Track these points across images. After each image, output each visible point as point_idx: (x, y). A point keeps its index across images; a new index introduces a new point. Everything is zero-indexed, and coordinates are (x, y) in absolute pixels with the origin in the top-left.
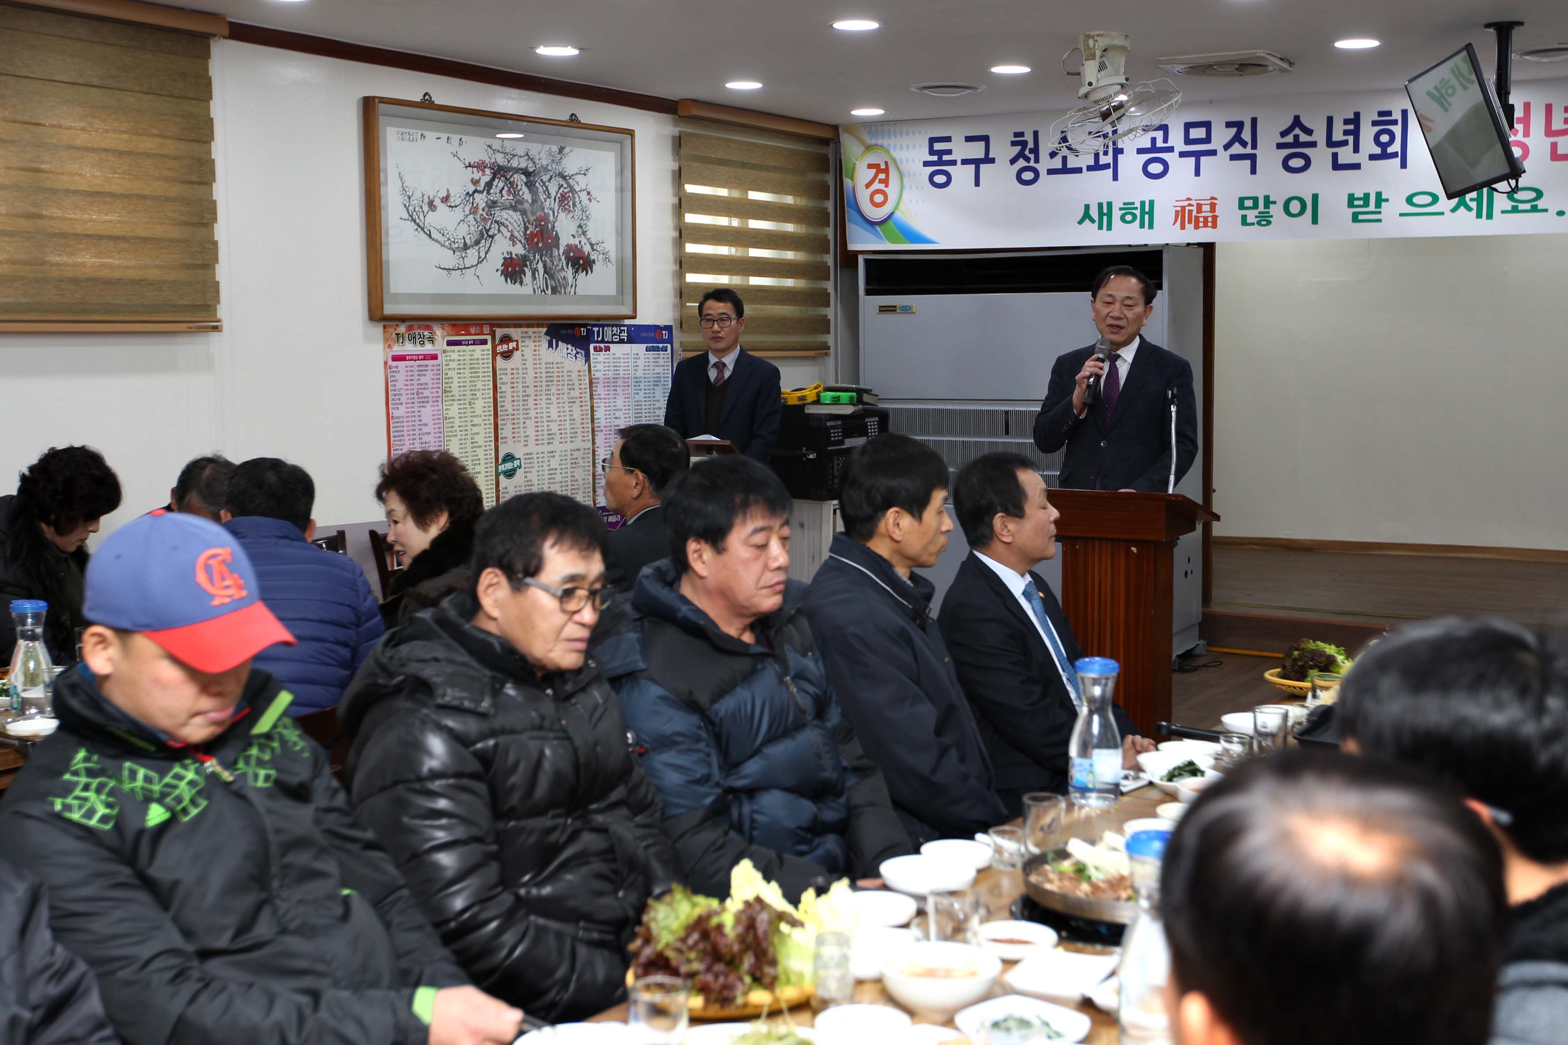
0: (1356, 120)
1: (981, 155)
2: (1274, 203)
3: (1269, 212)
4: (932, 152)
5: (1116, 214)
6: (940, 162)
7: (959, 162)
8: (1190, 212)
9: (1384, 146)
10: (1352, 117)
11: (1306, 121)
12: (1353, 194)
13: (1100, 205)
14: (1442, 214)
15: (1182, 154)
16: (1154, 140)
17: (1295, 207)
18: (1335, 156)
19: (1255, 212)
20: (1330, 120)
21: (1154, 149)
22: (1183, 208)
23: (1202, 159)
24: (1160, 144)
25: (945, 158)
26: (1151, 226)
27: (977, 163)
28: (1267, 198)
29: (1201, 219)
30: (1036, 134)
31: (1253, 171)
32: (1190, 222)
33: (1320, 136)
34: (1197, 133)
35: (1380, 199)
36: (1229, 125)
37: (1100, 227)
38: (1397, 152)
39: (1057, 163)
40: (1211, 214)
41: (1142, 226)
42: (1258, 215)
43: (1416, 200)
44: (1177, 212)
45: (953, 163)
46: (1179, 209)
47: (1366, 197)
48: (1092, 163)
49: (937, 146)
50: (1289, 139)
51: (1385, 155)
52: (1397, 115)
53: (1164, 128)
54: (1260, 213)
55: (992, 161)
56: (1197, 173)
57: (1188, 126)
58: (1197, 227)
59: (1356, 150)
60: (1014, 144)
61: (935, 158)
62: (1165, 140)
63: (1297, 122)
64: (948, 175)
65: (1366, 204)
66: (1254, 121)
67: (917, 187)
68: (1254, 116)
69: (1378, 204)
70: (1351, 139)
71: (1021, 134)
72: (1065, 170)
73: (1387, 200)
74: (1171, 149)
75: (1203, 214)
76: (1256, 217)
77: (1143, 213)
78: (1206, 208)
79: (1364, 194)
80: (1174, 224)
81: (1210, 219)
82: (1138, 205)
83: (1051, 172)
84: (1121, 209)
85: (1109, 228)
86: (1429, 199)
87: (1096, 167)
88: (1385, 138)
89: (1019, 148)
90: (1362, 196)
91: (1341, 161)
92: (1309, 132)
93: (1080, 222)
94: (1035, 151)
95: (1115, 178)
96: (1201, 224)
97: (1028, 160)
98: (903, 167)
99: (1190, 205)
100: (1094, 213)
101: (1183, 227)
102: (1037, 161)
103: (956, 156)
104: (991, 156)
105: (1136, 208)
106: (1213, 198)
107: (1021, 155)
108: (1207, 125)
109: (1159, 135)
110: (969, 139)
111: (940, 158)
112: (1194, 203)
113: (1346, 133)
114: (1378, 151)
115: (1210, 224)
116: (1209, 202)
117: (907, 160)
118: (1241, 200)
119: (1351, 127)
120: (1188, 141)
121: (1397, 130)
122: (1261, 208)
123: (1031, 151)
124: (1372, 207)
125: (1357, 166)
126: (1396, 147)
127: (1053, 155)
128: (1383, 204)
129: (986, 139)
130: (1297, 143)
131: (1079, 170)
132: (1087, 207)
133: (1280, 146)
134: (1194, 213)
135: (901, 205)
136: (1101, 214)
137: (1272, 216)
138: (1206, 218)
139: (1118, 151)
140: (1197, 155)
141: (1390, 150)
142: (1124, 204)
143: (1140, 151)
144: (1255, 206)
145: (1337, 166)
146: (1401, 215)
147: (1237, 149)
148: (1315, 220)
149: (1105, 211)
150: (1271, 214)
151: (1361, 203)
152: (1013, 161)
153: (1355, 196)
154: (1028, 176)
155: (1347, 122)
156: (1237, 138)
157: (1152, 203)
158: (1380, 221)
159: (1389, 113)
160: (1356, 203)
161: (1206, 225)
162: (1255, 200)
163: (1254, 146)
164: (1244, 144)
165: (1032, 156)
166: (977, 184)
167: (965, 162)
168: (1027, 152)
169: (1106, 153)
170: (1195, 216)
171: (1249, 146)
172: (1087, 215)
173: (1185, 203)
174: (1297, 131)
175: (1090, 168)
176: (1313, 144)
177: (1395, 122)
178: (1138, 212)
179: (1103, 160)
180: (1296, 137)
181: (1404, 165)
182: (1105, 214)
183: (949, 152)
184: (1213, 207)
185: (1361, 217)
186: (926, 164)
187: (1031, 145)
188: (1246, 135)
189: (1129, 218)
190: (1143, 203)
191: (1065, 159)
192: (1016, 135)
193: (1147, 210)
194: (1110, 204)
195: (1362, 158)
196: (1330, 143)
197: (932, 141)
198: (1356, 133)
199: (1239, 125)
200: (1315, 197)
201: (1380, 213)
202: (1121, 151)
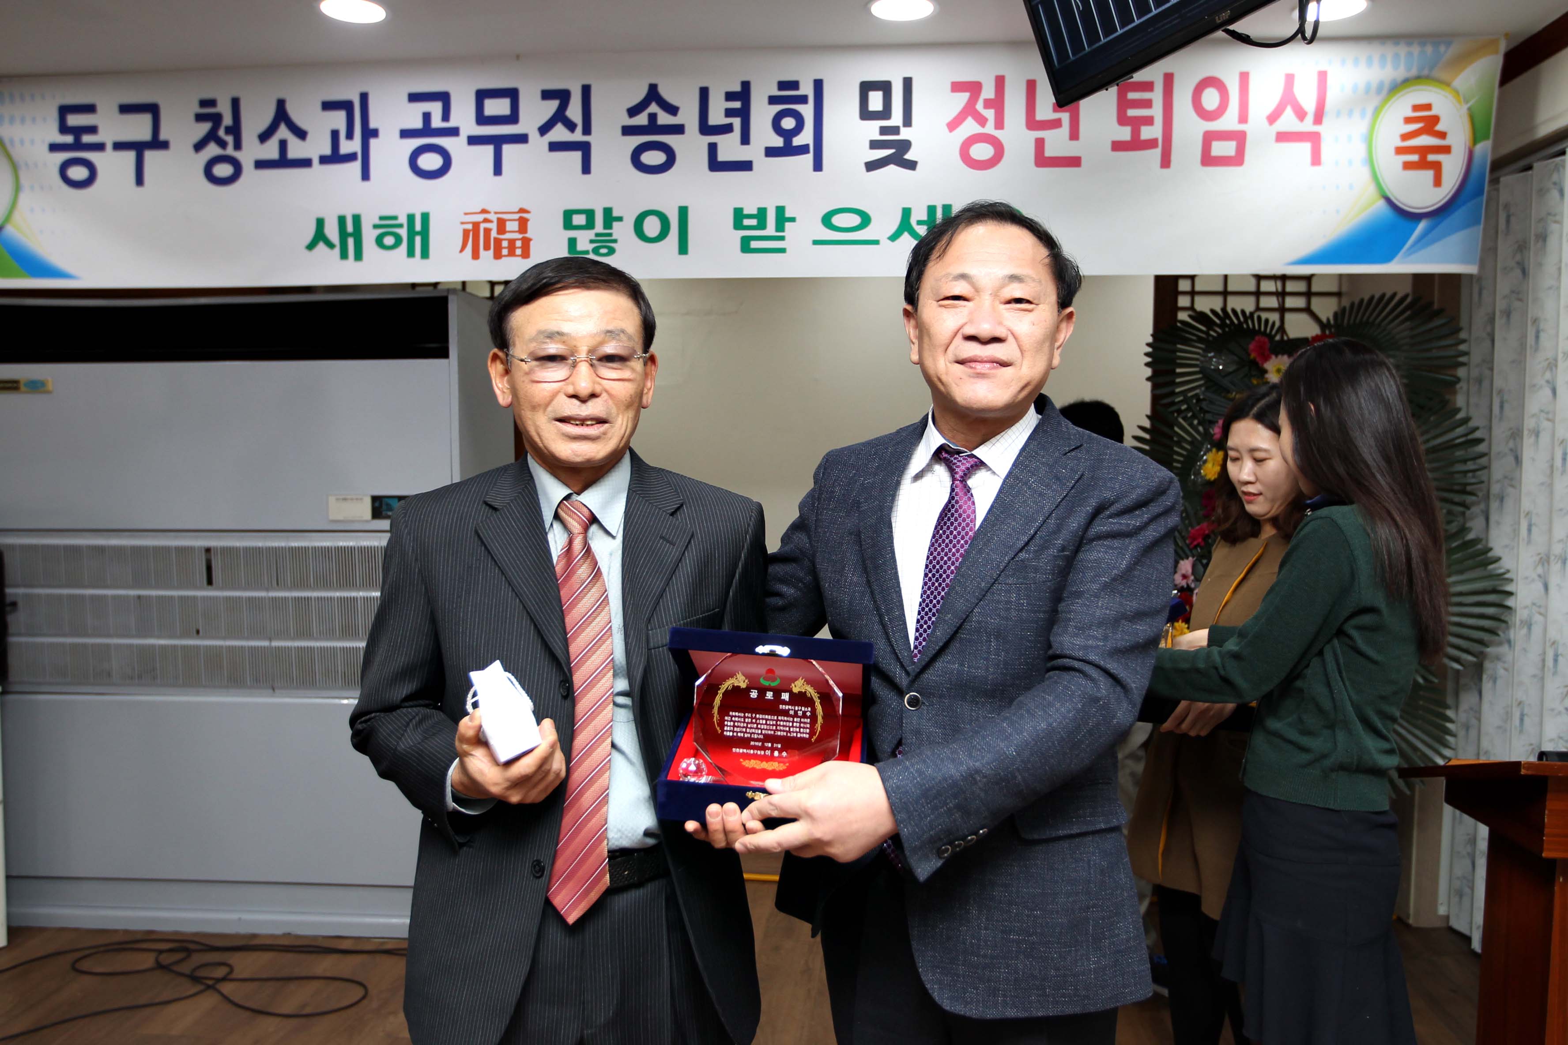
0: (743, 94)
1: (145, 135)
2: (620, 219)
3: (610, 235)
4: (64, 129)
5: (369, 235)
6: (78, 145)
7: (109, 146)
8: (487, 231)
9: (788, 135)
10: (737, 88)
11: (665, 92)
12: (741, 209)
13: (342, 220)
14: (876, 242)
15: (473, 140)
16: (427, 117)
17: (652, 226)
18: (713, 149)
19: (590, 234)
20: (704, 93)
21: (427, 130)
22: (476, 225)
23: (506, 148)
24: (437, 122)
25: (87, 139)
26: (425, 254)
27: (139, 148)
28: (608, 211)
29: (505, 244)
30: (235, 103)
31: (586, 168)
32: (487, 248)
33: (689, 116)
34: (497, 107)
35: (782, 219)
36: (547, 95)
37: (344, 255)
38: (807, 146)
39: (271, 151)
40: (520, 236)
41: (411, 253)
42: (593, 237)
43: (840, 220)
44: (466, 233)
45: (99, 147)
46: (470, 227)
47: (761, 214)
48: (327, 151)
49: (74, 120)
50: (642, 119)
51: (788, 150)
52: (806, 89)
53: (444, 98)
54: (597, 235)
55: (165, 145)
56: (498, 170)
57: (482, 95)
58: (498, 255)
59: (745, 139)
60: (199, 118)
61: (69, 139)
62: (446, 117)
63: (653, 94)
64: (89, 166)
65: (762, 225)
66: (586, 91)
67: (42, 188)
68: (586, 82)
69: (780, 227)
70: (737, 122)
71: (212, 103)
72: (283, 162)
73: (793, 220)
74: (454, 132)
75: (508, 236)
76: (592, 241)
77: (412, 233)
78: (512, 226)
79: (759, 209)
80: (462, 250)
81: (519, 244)
82: (403, 220)
83: (261, 164)
84: (376, 227)
85: (358, 256)
86: (856, 220)
87: (335, 157)
88: (788, 123)
89: (206, 127)
90: (755, 212)
91: (722, 157)
92: (672, 110)
93: (311, 246)
94: (235, 130)
95: (366, 175)
96: (505, 252)
97: (223, 144)
98: (17, 152)
99: (486, 221)
100: (332, 232)
101: (476, 255)
102: (238, 146)
103: (105, 136)
104: (163, 136)
105: (401, 226)
106: (522, 211)
107: (211, 137)
108: (512, 94)
109: (435, 108)
110: (126, 109)
111: (77, 139)
112: (493, 217)
113: (729, 113)
114: (778, 142)
115: (518, 252)
116: (517, 216)
117: (22, 142)
118: (568, 215)
119: (737, 105)
120: (482, 119)
121: (807, 111)
122: (599, 227)
123: (228, 130)
124: (770, 230)
125: (746, 166)
126: (805, 137)
127: (264, 137)
128: (787, 225)
129: (153, 109)
130: (653, 127)
131: (306, 163)
132: (320, 223)
133: (628, 131)
134: (494, 234)
135: (17, 217)
136: (343, 235)
137: (615, 241)
138: (512, 242)
139: (369, 133)
140: (497, 142)
141: (797, 141)
142: (381, 218)
143: (406, 134)
144: (590, 224)
145: (715, 165)
146: (816, 242)
147: (560, 133)
148: (683, 249)
149: (350, 228)
150: (614, 237)
151: (753, 222)
152: (199, 147)
153: (746, 212)
154: (223, 170)
155: (730, 96)
156: (560, 117)
157: (425, 217)
158: (782, 251)
159: (795, 85)
160: (746, 222)
161: (512, 253)
162: (590, 214)
163: (587, 130)
164: (571, 126)
165: (230, 139)
166: (140, 180)
167: (119, 146)
168: (221, 133)
169: (350, 136)
170: (495, 239)
171: (579, 129)
172: (319, 237)
173: (480, 218)
174: (653, 108)
175: (324, 160)
176: (678, 129)
177: (803, 100)
178: (403, 232)
179: (346, 147)
180: (653, 117)
181: (818, 166)
182: (350, 235)
183: (93, 130)
184: (523, 224)
185: (754, 244)
186: (54, 148)
187: (228, 120)
188: (574, 112)
189: (389, 241)
190: (411, 218)
191: (283, 144)
192: (204, 103)
193: (418, 227)
194: (357, 219)
195: (753, 152)
196: (706, 129)
197: (64, 111)
198: (744, 114)
199: (563, 96)
200: (683, 212)
201: (782, 238)
202: (375, 133)
